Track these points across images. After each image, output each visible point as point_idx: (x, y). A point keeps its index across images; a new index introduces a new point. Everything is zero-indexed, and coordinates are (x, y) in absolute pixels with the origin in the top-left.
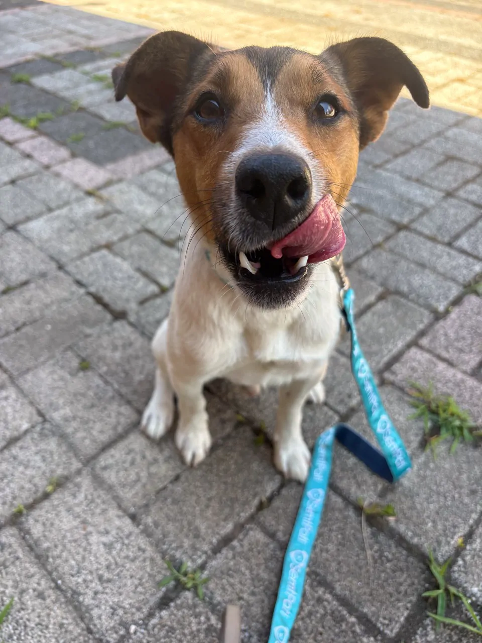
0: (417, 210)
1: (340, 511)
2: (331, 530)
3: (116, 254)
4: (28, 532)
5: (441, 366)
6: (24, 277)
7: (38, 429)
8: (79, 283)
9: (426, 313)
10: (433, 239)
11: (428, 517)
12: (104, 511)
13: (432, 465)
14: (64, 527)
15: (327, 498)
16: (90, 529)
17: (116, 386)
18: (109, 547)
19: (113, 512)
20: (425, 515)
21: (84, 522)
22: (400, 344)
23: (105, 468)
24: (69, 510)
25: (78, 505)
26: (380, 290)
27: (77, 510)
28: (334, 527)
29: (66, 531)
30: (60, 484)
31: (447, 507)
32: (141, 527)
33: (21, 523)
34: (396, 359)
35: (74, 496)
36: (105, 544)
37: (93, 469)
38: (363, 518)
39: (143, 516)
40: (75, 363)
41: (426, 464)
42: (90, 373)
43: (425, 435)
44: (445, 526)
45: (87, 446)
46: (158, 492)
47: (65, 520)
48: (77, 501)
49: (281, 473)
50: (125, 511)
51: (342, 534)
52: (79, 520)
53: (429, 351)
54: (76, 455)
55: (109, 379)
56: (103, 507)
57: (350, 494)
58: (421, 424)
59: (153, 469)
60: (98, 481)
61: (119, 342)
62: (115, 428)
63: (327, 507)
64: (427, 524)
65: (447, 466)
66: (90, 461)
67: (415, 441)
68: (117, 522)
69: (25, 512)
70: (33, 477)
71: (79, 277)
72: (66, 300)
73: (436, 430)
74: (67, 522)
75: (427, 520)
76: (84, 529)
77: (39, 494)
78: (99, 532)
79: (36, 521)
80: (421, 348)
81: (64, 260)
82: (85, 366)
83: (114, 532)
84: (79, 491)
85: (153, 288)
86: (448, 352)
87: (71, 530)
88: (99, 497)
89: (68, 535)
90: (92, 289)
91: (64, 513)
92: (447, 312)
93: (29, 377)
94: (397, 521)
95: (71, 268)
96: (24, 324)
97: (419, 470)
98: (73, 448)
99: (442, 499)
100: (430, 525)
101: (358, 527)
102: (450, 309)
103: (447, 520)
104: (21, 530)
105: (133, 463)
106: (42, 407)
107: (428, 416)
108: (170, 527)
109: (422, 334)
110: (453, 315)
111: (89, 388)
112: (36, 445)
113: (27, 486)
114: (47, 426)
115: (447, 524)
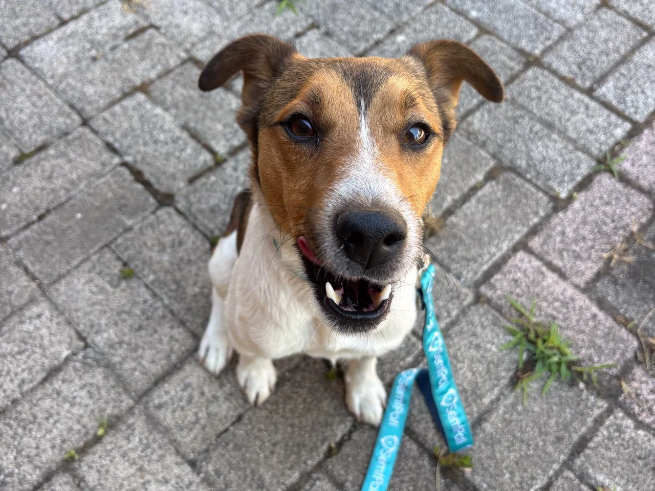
0: (557, 31)
1: (414, 459)
2: (402, 481)
3: (155, 102)
4: (82, 479)
5: (551, 277)
6: (40, 139)
7: (80, 356)
8: (110, 147)
9: (545, 199)
10: (569, 82)
11: (506, 468)
12: (161, 457)
14: (121, 475)
15: (402, 445)
16: (148, 477)
17: (167, 301)
19: (171, 459)
20: (504, 465)
21: (141, 469)
22: (505, 246)
23: (159, 407)
24: (124, 455)
25: (134, 450)
26: (492, 163)
28: (406, 478)
29: (123, 479)
30: (112, 424)
32: (202, 475)
33: (74, 469)
34: (497, 267)
35: (128, 439)
38: (438, 468)
39: (204, 463)
42: (134, 283)
43: (517, 370)
44: (522, 478)
45: (139, 381)
46: (219, 435)
47: (120, 467)
48: (131, 446)
49: (352, 414)
50: (183, 457)
52: (135, 468)
53: (539, 257)
55: (157, 291)
57: (426, 441)
58: (515, 356)
59: (213, 408)
60: (153, 423)
62: (168, 357)
63: (401, 454)
64: (504, 475)
65: (536, 409)
66: (142, 396)
67: (506, 376)
68: (176, 470)
69: (77, 457)
70: (81, 416)
71: (110, 139)
73: (529, 366)
74: (123, 470)
75: (505, 471)
76: (142, 477)
77: (90, 437)
78: (158, 481)
79: (91, 467)
80: (530, 252)
82: (128, 273)
83: (173, 482)
84: (132, 434)
85: (205, 158)
86: (562, 258)
87: (127, 478)
88: (155, 441)
89: (126, 483)
90: (129, 159)
91: (118, 459)
92: (570, 199)
93: (62, 286)
94: (473, 472)
95: (97, 123)
96: (48, 211)
97: (505, 413)
101: (431, 478)
102: (575, 194)
103: (525, 471)
104: (75, 477)
105: (190, 401)
106: (81, 327)
107: (525, 345)
108: (232, 476)
109: (534, 231)
110: (576, 205)
112: (81, 378)
113: (77, 427)
114: (90, 352)
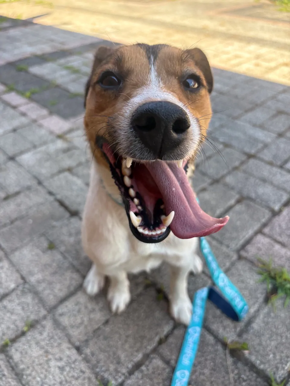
0: (260, 145)
1: (213, 346)
3: (74, 175)
4: (11, 358)
5: (277, 247)
6: (17, 189)
7: (21, 288)
8: (51, 193)
9: (267, 211)
10: (271, 164)
11: (270, 351)
12: (59, 345)
13: (272, 315)
14: (34, 355)
16: (50, 356)
17: (70, 259)
18: (62, 369)
19: (65, 345)
20: (268, 349)
21: (47, 352)
22: (251, 232)
23: (61, 315)
24: (37, 343)
25: (43, 340)
26: (237, 196)
27: (43, 343)
28: (209, 357)
29: (35, 358)
30: (32, 325)
31: (282, 344)
32: (83, 356)
33: (7, 351)
34: (249, 242)
35: (41, 334)
36: (59, 368)
37: (54, 315)
38: (227, 351)
39: (84, 348)
40: (45, 244)
41: (268, 314)
42: (55, 252)
43: (267, 293)
44: (281, 356)
45: (51, 300)
46: (95, 331)
47: (34, 350)
48: (42, 337)
50: (73, 344)
51: (213, 362)
52: (43, 350)
53: (270, 237)
54: (44, 306)
55: (67, 255)
56: (59, 341)
57: (219, 334)
58: (265, 286)
59: (92, 316)
60: (57, 324)
61: (73, 231)
62: (69, 287)
64: (269, 355)
65: (283, 315)
66: (52, 309)
67: (261, 298)
68: (68, 352)
69: (10, 344)
70: (16, 320)
71: (51, 189)
72: (42, 204)
73: (274, 291)
74: (35, 352)
75: (270, 353)
76: (47, 357)
77: (19, 332)
78: (56, 359)
79: (17, 350)
80: (264, 234)
81: (42, 178)
82: (52, 246)
83: (65, 359)
84: (44, 330)
86: (281, 237)
87: (38, 357)
88: (57, 334)
89: (36, 360)
90: (59, 197)
91: (34, 346)
92: (280, 211)
93: (17, 254)
94: (250, 354)
95: (46, 184)
96: (16, 219)
98: (42, 301)
99: (279, 338)
100: (271, 356)
101: (224, 357)
102: (282, 209)
105: (79, 311)
106: (24, 273)
107: (269, 281)
108: (102, 356)
109: (265, 225)
110: (284, 213)
111: (53, 261)
112: (18, 299)
114: (27, 286)
115: (283, 355)
